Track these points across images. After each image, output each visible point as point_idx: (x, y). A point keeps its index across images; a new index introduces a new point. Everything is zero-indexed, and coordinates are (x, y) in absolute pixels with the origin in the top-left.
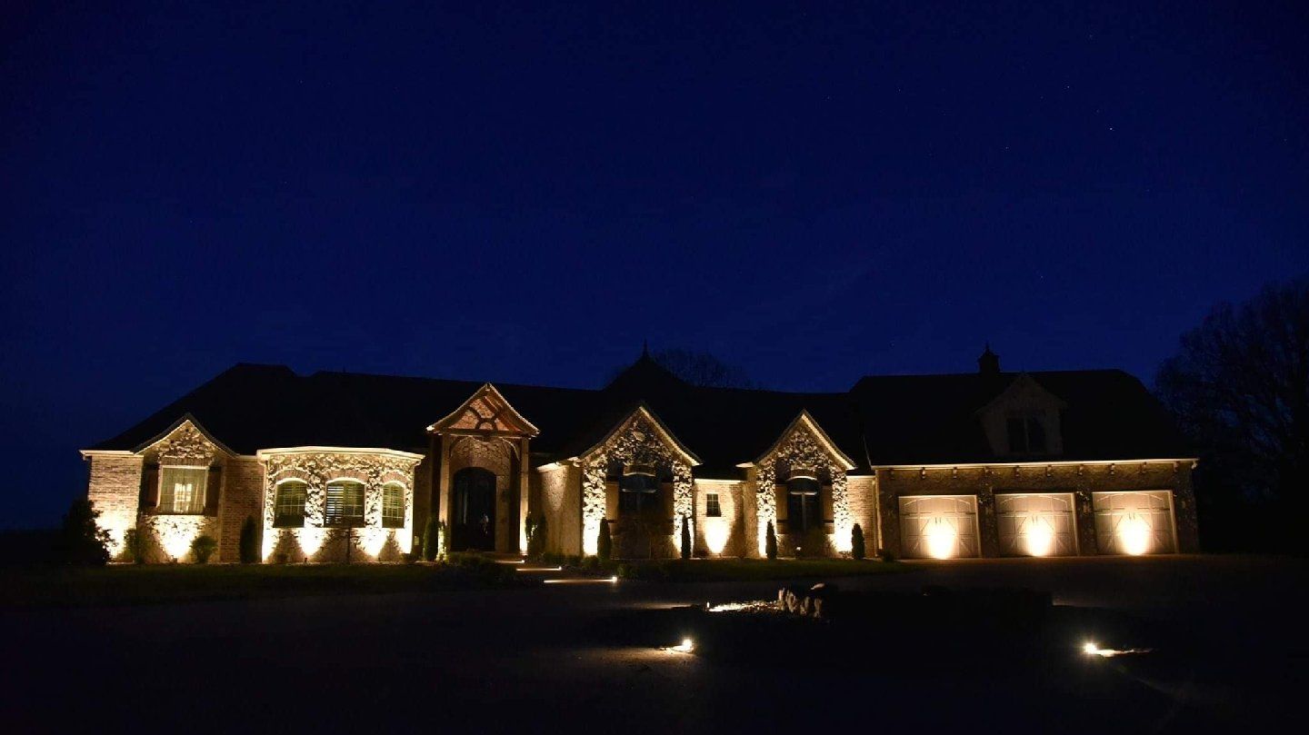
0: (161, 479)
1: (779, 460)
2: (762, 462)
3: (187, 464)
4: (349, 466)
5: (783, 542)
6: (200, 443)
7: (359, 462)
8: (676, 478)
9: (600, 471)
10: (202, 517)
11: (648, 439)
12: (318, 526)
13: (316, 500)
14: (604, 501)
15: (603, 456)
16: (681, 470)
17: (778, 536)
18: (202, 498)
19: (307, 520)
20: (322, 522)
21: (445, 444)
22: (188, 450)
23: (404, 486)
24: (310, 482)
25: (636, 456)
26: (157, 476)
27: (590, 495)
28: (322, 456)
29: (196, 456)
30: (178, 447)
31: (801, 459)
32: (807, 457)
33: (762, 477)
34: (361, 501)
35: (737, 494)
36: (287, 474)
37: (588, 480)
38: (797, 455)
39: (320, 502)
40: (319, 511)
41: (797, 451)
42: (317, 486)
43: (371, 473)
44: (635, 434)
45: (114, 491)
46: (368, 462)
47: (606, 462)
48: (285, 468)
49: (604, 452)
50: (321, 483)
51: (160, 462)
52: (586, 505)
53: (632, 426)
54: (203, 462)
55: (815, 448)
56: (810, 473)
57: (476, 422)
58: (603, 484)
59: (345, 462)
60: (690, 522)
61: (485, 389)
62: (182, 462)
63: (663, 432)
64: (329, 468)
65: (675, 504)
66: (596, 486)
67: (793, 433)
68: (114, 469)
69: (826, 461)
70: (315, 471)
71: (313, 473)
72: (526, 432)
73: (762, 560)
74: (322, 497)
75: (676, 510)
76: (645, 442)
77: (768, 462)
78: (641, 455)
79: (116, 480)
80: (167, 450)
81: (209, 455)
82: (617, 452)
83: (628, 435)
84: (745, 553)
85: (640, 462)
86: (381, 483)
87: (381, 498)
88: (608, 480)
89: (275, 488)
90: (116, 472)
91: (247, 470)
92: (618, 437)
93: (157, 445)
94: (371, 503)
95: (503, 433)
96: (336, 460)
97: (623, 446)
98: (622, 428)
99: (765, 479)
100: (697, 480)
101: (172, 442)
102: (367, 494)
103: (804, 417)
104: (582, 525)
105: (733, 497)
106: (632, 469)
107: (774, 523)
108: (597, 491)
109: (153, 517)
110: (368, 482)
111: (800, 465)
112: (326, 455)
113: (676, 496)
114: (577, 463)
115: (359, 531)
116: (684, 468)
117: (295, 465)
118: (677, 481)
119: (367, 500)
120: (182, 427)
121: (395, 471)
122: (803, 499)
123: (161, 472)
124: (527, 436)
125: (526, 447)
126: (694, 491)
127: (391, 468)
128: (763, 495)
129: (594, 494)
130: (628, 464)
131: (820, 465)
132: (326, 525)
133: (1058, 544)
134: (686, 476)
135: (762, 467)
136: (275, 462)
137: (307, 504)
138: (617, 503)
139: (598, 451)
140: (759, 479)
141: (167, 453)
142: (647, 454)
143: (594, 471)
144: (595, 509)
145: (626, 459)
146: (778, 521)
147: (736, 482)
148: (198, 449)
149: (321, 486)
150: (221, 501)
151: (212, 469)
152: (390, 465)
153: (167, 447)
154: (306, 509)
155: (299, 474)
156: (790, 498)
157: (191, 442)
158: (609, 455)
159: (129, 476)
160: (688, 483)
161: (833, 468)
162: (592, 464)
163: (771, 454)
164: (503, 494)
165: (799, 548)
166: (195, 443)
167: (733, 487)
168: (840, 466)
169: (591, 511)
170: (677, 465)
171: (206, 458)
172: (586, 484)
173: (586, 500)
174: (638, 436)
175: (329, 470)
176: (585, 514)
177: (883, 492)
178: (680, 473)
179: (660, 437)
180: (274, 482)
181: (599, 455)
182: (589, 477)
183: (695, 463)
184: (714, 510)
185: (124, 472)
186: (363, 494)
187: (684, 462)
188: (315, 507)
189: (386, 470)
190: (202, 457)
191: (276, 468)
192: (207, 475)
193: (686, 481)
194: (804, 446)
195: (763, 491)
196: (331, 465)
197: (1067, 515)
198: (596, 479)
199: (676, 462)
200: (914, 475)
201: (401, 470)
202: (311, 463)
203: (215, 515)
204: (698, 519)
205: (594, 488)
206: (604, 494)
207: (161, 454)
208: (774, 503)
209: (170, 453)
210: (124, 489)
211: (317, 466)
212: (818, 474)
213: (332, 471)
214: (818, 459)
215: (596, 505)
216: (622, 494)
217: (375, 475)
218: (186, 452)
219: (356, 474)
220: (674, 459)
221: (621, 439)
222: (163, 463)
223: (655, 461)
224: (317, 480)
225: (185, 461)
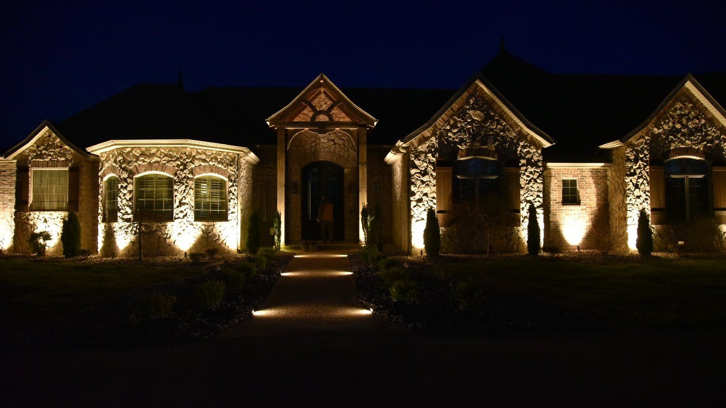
0: (31, 180)
1: (655, 137)
2: (633, 140)
3: (52, 167)
4: (155, 159)
5: (660, 234)
6: (61, 147)
7: (166, 155)
8: (523, 161)
9: (430, 155)
10: (65, 213)
11: (487, 118)
12: (128, 220)
13: (124, 195)
14: (434, 189)
15: (433, 139)
16: (528, 152)
17: (654, 227)
18: (65, 196)
19: (119, 214)
20: (130, 216)
21: (281, 137)
22: (52, 154)
23: (226, 179)
24: (120, 176)
25: (473, 137)
26: (28, 177)
27: (419, 183)
28: (129, 149)
29: (59, 158)
30: (44, 152)
31: (683, 135)
32: (691, 133)
33: (632, 157)
34: (171, 195)
35: (600, 178)
36: (109, 170)
37: (416, 167)
38: (679, 131)
39: (128, 197)
40: (128, 206)
41: (678, 126)
42: (126, 180)
43: (178, 166)
44: (471, 112)
46: (175, 154)
47: (437, 145)
48: (107, 165)
49: (434, 134)
50: (129, 177)
51: (30, 166)
52: (414, 194)
53: (468, 103)
54: (64, 164)
55: (703, 121)
56: (696, 153)
57: (311, 114)
58: (434, 170)
59: (152, 155)
60: (540, 212)
61: (318, 80)
62: (48, 165)
63: (506, 109)
64: (136, 162)
65: (522, 192)
66: (425, 173)
67: (673, 105)
68: (3, 173)
69: (718, 138)
70: (123, 166)
71: (121, 168)
72: (364, 122)
73: (632, 257)
74: (130, 192)
75: (522, 198)
76: (485, 121)
77: (640, 139)
78: (479, 136)
79: (5, 182)
80: (35, 154)
81: (69, 157)
82: (450, 134)
83: (462, 113)
84: (610, 246)
85: (478, 144)
86: (190, 176)
87: (192, 192)
88: (437, 165)
89: (103, 184)
90: (5, 176)
92: (451, 117)
93: (24, 149)
94: (179, 197)
95: (339, 124)
96: (142, 154)
97: (456, 127)
98: (455, 106)
99: (636, 160)
100: (549, 165)
101: (38, 147)
102: (175, 187)
103: (689, 85)
104: (410, 217)
105: (595, 182)
106: (468, 152)
107: (649, 212)
108: (425, 179)
109: (27, 213)
110: (176, 174)
111: (683, 143)
112: (133, 149)
113: (522, 182)
114: (404, 148)
115: (169, 224)
116: (533, 150)
117: (112, 161)
118: (523, 165)
119: (175, 193)
120: (43, 133)
121: (211, 163)
122: (686, 182)
123: (31, 174)
124: (365, 126)
125: (364, 139)
126: (545, 177)
127: (204, 161)
128: (634, 179)
129: (423, 182)
130: (463, 147)
131: (711, 141)
132: (134, 221)
134: (535, 158)
135: (631, 145)
136: (103, 159)
137: (119, 199)
138: (450, 191)
139: (427, 133)
140: (628, 160)
141: (34, 157)
142: (487, 136)
143: (422, 157)
144: (424, 198)
145: (462, 141)
146: (652, 210)
147: (598, 165)
148: (59, 152)
149: (129, 180)
151: (71, 170)
152: (203, 157)
153: (34, 151)
154: (119, 205)
155: (114, 170)
156: (669, 182)
157: (53, 146)
158: (440, 138)
160: (538, 167)
162: (420, 148)
163: (645, 130)
165: (680, 243)
166: (57, 147)
167: (595, 172)
169: (420, 200)
170: (524, 147)
171: (67, 160)
172: (413, 171)
173: (413, 188)
174: (476, 115)
175: (136, 164)
176: (413, 204)
178: (528, 156)
179: (502, 116)
180: (102, 179)
181: (426, 139)
182: (417, 162)
183: (546, 144)
184: (571, 197)
186: (172, 187)
187: (538, 145)
188: (124, 202)
189: (197, 163)
190: (63, 159)
191: (103, 165)
192: (68, 175)
193: (535, 165)
194: (688, 120)
195: (633, 174)
196: (137, 159)
198: (425, 164)
199: (521, 144)
201: (219, 162)
202: (120, 158)
204: (552, 208)
205: (423, 175)
206: (434, 182)
207: (30, 158)
208: (648, 188)
209: (37, 156)
211: (124, 160)
212: (706, 153)
213: (139, 165)
214: (707, 135)
215: (426, 195)
216: (455, 182)
217: (181, 167)
218: (50, 155)
219: (163, 168)
220: (520, 140)
221: (455, 120)
222: (32, 167)
223: (497, 143)
224: (125, 175)
225: (50, 164)
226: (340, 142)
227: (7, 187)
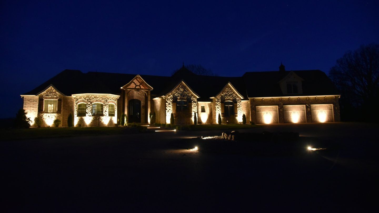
0: (44, 103)
1: (222, 96)
2: (217, 97)
4: (98, 99)
5: (223, 119)
6: (55, 93)
7: (101, 98)
8: (193, 101)
9: (171, 99)
10: (56, 114)
11: (184, 90)
12: (90, 116)
14: (172, 108)
15: (172, 95)
16: (194, 99)
17: (221, 118)
18: (56, 108)
19: (87, 114)
20: (91, 115)
21: (126, 92)
22: (52, 95)
23: (114, 104)
24: (87, 103)
25: (181, 95)
27: (168, 107)
28: (91, 96)
29: (54, 96)
30: (49, 94)
31: (228, 96)
32: (230, 95)
33: (217, 101)
34: (102, 109)
35: (210, 106)
36: (80, 101)
37: (167, 102)
38: (227, 95)
39: (90, 109)
41: (227, 94)
42: (89, 105)
43: (105, 101)
44: (181, 89)
45: (31, 107)
46: (104, 98)
47: (172, 97)
48: (80, 100)
49: (172, 94)
50: (91, 104)
52: (167, 109)
53: (180, 87)
54: (56, 98)
55: (232, 93)
56: (231, 100)
57: (135, 86)
59: (97, 98)
60: (197, 114)
61: (137, 76)
62: (50, 98)
63: (189, 88)
65: (192, 109)
66: (169, 104)
67: (226, 89)
68: (30, 101)
69: (235, 97)
70: (89, 101)
71: (88, 101)
72: (150, 89)
73: (217, 125)
74: (91, 108)
75: (192, 111)
76: (184, 91)
77: (219, 97)
78: (182, 95)
79: (31, 103)
80: (46, 95)
82: (175, 94)
83: (179, 89)
84: (212, 122)
85: (182, 97)
86: (108, 104)
87: (108, 108)
88: (173, 102)
89: (77, 105)
91: (69, 101)
92: (176, 90)
93: (43, 93)
95: (143, 89)
96: (95, 97)
97: (177, 93)
98: (177, 87)
99: (218, 102)
100: (198, 102)
101: (47, 92)
102: (104, 107)
103: (229, 84)
104: (166, 115)
105: (209, 107)
106: (180, 99)
107: (221, 114)
108: (170, 105)
109: (42, 114)
110: (104, 103)
111: (228, 98)
112: (92, 96)
113: (192, 107)
114: (164, 98)
115: (102, 117)
116: (195, 99)
117: (83, 99)
118: (193, 102)
119: (104, 108)
120: (50, 88)
121: (112, 100)
122: (229, 107)
123: (44, 101)
124: (150, 90)
125: (149, 93)
126: (198, 105)
127: (111, 99)
128: (217, 106)
129: (169, 106)
130: (179, 98)
131: (234, 97)
132: (92, 116)
133: (301, 120)
134: (195, 101)
135: (217, 98)
136: (77, 98)
137: (87, 110)
138: (176, 108)
139: (170, 94)
140: (216, 101)
141: (46, 96)
142: (184, 95)
143: (169, 100)
144: (169, 110)
145: (178, 96)
146: (222, 114)
147: (210, 102)
148: (54, 95)
149: (91, 105)
150: (62, 109)
151: (59, 100)
152: (110, 98)
153: (45, 94)
154: (87, 111)
155: (84, 101)
156: (225, 107)
157: (52, 92)
158: (173, 95)
159: (35, 102)
160: (196, 103)
161: (237, 98)
162: (169, 98)
163: (220, 95)
164: (143, 106)
165: (228, 121)
166: (54, 93)
167: (209, 104)
168: (239, 98)
169: (168, 111)
170: (193, 98)
171: (57, 97)
172: (167, 104)
173: (167, 108)
174: (182, 90)
175: (93, 100)
176: (167, 112)
177: (251, 105)
178: (194, 100)
179: (188, 90)
180: (77, 104)
181: (170, 95)
182: (168, 101)
183: (198, 97)
184: (203, 110)
185: (33, 101)
187: (195, 97)
188: (89, 111)
189: (109, 100)
191: (77, 100)
192: (57, 102)
193: (195, 102)
194: (229, 92)
195: (217, 105)
196: (93, 99)
197: (303, 111)
198: (170, 102)
199: (192, 97)
200: (260, 100)
201: (114, 100)
202: (88, 98)
203: (60, 113)
204: (199, 113)
205: (169, 105)
206: (172, 106)
207: (44, 96)
208: (220, 108)
209: (47, 95)
210: (34, 106)
211: (89, 99)
212: (233, 100)
213: (94, 100)
214: (233, 96)
215: (170, 110)
216: (177, 106)
217: (106, 101)
218: (51, 95)
219: (101, 101)
220: (192, 96)
221: (177, 91)
222: (45, 99)
223: (187, 97)
224: (89, 103)
225: (51, 98)
226: (140, 93)
227: (32, 105)
